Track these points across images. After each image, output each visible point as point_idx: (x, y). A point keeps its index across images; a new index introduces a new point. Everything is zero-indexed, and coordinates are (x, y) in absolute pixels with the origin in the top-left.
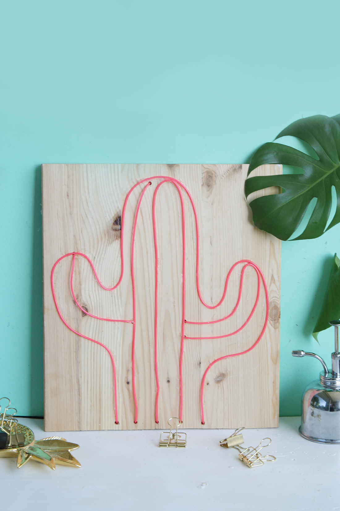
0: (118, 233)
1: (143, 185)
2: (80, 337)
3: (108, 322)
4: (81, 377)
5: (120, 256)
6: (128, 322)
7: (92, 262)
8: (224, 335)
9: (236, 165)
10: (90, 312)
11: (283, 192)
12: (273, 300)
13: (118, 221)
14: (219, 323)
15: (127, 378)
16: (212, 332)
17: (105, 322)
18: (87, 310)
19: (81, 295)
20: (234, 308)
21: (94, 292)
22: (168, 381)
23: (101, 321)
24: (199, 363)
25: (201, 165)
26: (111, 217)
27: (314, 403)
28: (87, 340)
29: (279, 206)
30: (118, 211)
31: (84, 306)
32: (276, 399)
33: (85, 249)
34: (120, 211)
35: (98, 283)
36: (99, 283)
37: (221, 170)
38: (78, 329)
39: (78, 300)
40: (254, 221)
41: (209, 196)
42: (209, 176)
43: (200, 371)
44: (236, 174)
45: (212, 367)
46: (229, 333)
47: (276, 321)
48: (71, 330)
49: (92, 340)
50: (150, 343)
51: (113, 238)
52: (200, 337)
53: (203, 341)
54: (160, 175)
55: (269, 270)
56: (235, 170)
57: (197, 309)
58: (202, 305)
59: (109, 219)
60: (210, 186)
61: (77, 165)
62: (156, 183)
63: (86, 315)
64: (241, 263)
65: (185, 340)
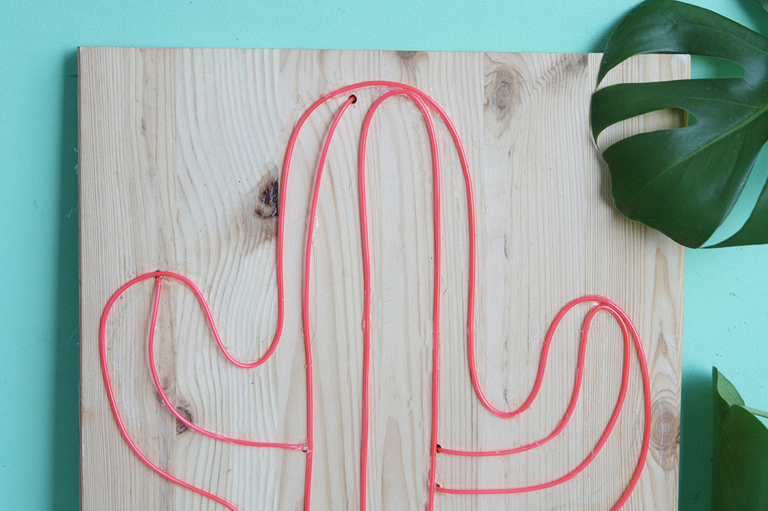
0: (271, 224)
1: (334, 104)
2: (171, 485)
3: (242, 447)
5: (274, 281)
6: (294, 449)
7: (205, 297)
8: (536, 483)
9: (572, 55)
10: (198, 424)
11: (693, 122)
12: (662, 398)
13: (272, 194)
14: (522, 454)
16: (506, 476)
17: (236, 446)
18: (189, 417)
19: (175, 379)
20: (561, 417)
21: (208, 372)
23: (224, 444)
25: (482, 54)
26: (254, 184)
28: (188, 493)
29: (680, 160)
30: (271, 168)
31: (182, 406)
33: (185, 262)
34: (276, 168)
35: (218, 350)
36: (220, 350)
37: (534, 69)
38: (167, 463)
39: (167, 391)
40: (615, 198)
41: (501, 134)
42: (504, 82)
44: (571, 77)
46: (549, 480)
47: (669, 451)
48: (148, 466)
49: (202, 493)
50: (348, 503)
51: (258, 237)
52: (474, 488)
53: (482, 497)
54: (377, 80)
55: (652, 321)
56: (569, 68)
57: (469, 417)
58: (481, 407)
59: (248, 189)
60: (505, 107)
61: (168, 51)
62: (369, 98)
63: (186, 429)
64: (582, 304)
65: (436, 496)
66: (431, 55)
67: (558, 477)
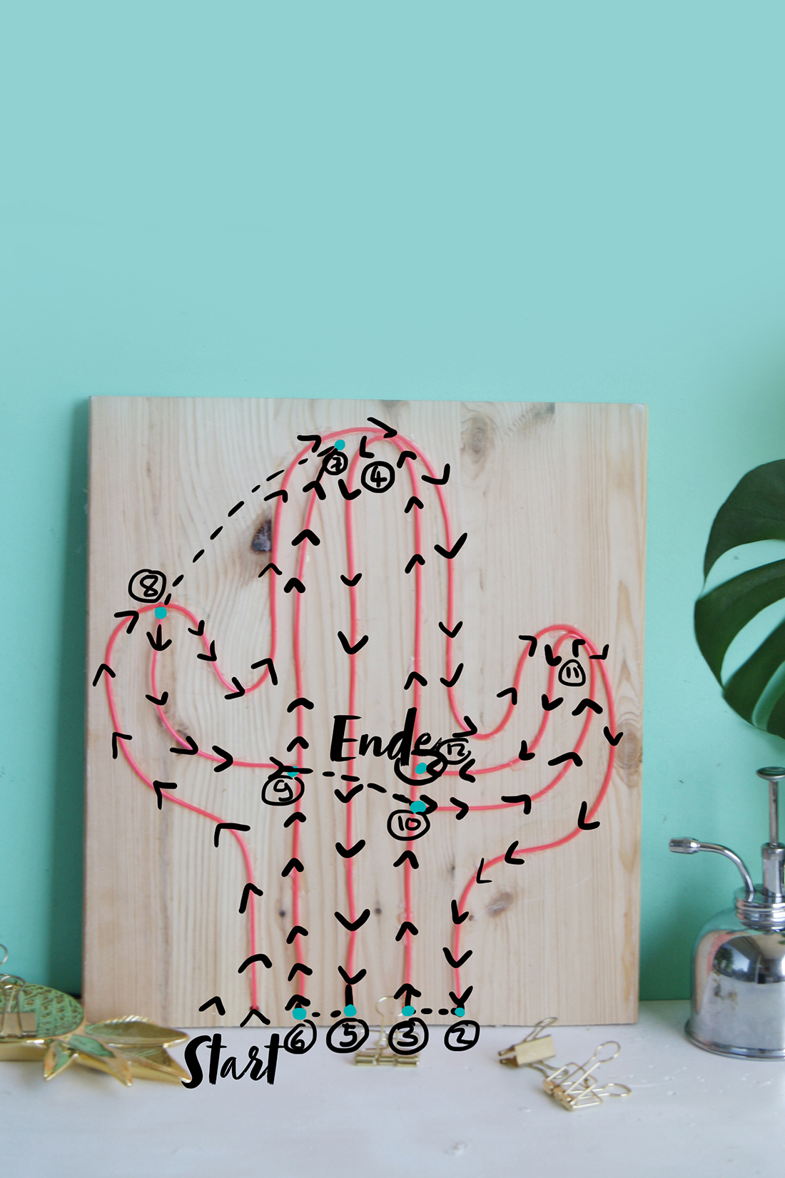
0: (265, 559)
2: (170, 804)
3: (236, 768)
4: (172, 899)
5: (267, 612)
9: (541, 404)
12: (626, 719)
13: (266, 530)
14: (497, 773)
15: (280, 901)
16: (482, 794)
17: (231, 768)
19: (175, 703)
20: (533, 738)
21: (206, 697)
22: (378, 911)
24: (449, 867)
25: (459, 403)
26: (249, 522)
27: (719, 963)
28: (186, 811)
30: (265, 507)
31: (181, 729)
32: (632, 954)
33: (186, 595)
34: (270, 507)
35: (215, 676)
36: (217, 676)
37: (506, 417)
39: (167, 715)
41: (476, 476)
42: (479, 428)
43: (453, 888)
44: (540, 424)
47: (632, 770)
48: (149, 786)
49: (199, 811)
51: (253, 571)
52: (452, 806)
54: (363, 426)
55: (616, 648)
56: (538, 416)
60: (480, 451)
61: (171, 400)
62: (355, 443)
64: (551, 632)
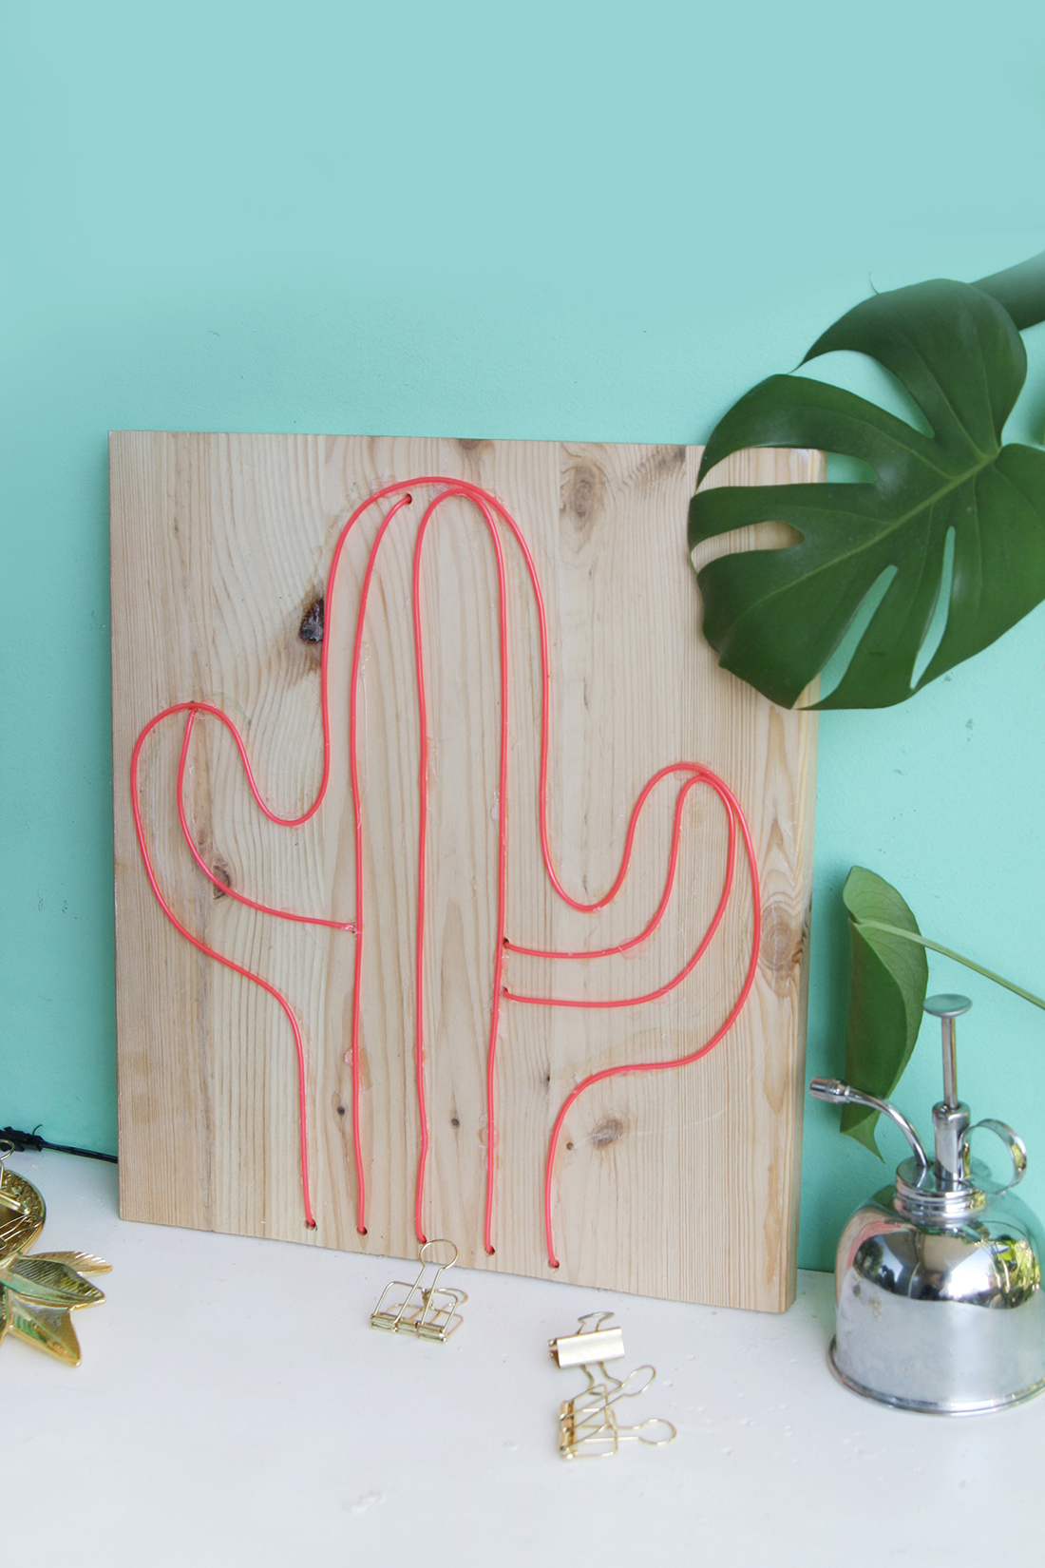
0: (315, 650)
1: (386, 504)
2: (208, 959)
3: (285, 921)
4: (213, 1077)
5: (319, 722)
6: (342, 928)
7: (243, 740)
8: (621, 998)
9: (666, 448)
10: (237, 888)
12: (776, 902)
13: (316, 611)
14: (605, 959)
15: (338, 1095)
16: (585, 985)
17: (280, 919)
18: (227, 879)
19: (212, 833)
20: (651, 917)
21: (248, 827)
22: (456, 1122)
23: (266, 915)
24: (543, 1076)
25: (558, 444)
26: (297, 601)
28: (227, 970)
30: (316, 582)
31: (220, 866)
32: (779, 1222)
33: (222, 693)
34: (322, 582)
37: (621, 466)
38: (204, 932)
39: (203, 846)
41: (580, 548)
42: (583, 481)
43: (548, 1104)
44: (665, 476)
45: (584, 1095)
46: (636, 996)
47: (784, 973)
48: (184, 934)
49: (242, 971)
50: (402, 1000)
51: (302, 666)
52: (547, 997)
53: (557, 1010)
54: (435, 475)
55: (764, 801)
56: (662, 464)
57: (542, 907)
58: (555, 896)
59: (291, 607)
60: (584, 513)
61: (202, 437)
62: (426, 498)
63: (224, 894)
64: (678, 772)
65: (503, 1002)
66: (497, 445)
67: (647, 993)
